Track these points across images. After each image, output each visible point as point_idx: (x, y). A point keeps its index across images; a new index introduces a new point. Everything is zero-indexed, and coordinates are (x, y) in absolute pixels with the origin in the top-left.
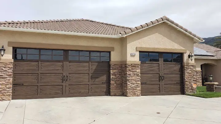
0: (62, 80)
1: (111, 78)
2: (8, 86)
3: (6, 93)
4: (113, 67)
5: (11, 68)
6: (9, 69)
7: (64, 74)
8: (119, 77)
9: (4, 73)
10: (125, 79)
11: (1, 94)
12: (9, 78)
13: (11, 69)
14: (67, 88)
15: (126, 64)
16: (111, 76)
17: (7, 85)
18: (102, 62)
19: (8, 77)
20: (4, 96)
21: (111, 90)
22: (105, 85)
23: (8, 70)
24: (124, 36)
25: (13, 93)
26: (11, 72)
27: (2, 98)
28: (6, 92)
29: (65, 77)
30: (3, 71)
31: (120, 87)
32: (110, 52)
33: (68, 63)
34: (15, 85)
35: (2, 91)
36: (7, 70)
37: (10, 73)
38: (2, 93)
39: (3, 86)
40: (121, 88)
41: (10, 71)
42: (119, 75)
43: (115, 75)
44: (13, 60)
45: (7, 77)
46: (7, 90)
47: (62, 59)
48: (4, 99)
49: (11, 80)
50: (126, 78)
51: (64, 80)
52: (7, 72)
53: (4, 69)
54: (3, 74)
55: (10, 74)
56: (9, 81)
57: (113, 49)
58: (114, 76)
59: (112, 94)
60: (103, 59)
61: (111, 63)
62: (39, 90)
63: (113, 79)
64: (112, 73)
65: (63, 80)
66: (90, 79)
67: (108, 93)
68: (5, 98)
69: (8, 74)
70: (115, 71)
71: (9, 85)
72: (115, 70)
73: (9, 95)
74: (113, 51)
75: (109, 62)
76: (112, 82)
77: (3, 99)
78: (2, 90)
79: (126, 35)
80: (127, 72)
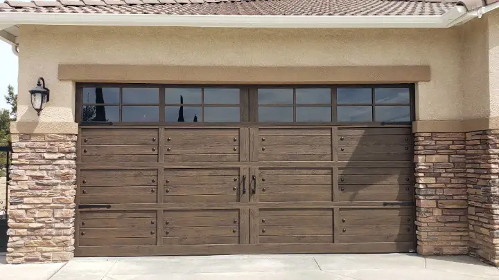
0: (235, 192)
1: (421, 186)
2: (58, 214)
3: (52, 235)
4: (428, 142)
5: (70, 152)
6: (62, 155)
7: (244, 172)
8: (453, 181)
9: (47, 170)
10: (480, 192)
11: (40, 240)
12: (64, 187)
13: (68, 156)
14: (256, 222)
15: (485, 132)
16: (422, 181)
17: (58, 208)
18: (383, 123)
19: (62, 184)
20: (49, 245)
21: (422, 235)
22: (395, 214)
23: (60, 158)
24: (474, 14)
25: (79, 234)
26: (69, 167)
27: (42, 252)
28: (54, 232)
29: (247, 182)
30: (43, 161)
31: (459, 222)
32: (412, 87)
33: (254, 131)
34: (83, 208)
35: (42, 228)
36: (55, 160)
37: (66, 171)
38: (41, 236)
39: (46, 214)
40: (463, 225)
41: (67, 162)
42: (452, 175)
43: (437, 176)
44: (77, 124)
45: (56, 184)
46: (57, 226)
47: (238, 120)
48: (48, 258)
49: (67, 193)
50: (487, 191)
51: (244, 192)
52: (56, 167)
53: (47, 156)
54: (44, 174)
55: (63, 172)
56: (62, 195)
57: (425, 72)
58: (432, 180)
59: (425, 247)
60: (384, 114)
61: (419, 128)
62: (160, 227)
63: (429, 193)
64: (422, 166)
65: (240, 193)
66: (337, 191)
67: (409, 244)
68: (51, 254)
69: (58, 171)
70: (434, 158)
71: (62, 208)
72: (437, 154)
73: (64, 244)
74: (427, 79)
75: (410, 123)
76: (424, 203)
77: (46, 254)
78: (40, 225)
79: (484, 10)
80: (493, 166)
